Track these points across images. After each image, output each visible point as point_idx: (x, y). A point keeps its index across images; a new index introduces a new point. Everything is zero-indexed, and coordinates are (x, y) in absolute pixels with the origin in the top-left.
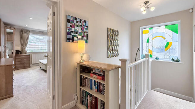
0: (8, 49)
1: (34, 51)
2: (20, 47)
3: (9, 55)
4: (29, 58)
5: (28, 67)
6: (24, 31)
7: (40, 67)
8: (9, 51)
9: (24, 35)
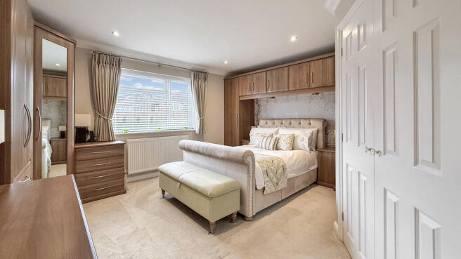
0: (49, 121)
1: (133, 130)
2: (90, 115)
3: (51, 142)
4: (123, 155)
5: (121, 190)
6: (103, 58)
7: (163, 192)
8: (51, 127)
9: (104, 72)
